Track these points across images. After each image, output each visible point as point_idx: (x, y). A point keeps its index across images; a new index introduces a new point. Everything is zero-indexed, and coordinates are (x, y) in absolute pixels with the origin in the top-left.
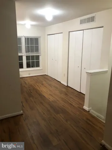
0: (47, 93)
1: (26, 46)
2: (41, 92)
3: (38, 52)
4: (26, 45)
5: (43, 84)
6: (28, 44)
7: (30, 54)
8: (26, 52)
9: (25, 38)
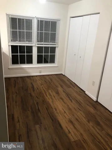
0: (65, 114)
1: (38, 32)
2: (54, 110)
3: (55, 42)
4: (38, 30)
5: (57, 93)
6: (41, 30)
7: (44, 45)
8: (38, 41)
9: (38, 21)
